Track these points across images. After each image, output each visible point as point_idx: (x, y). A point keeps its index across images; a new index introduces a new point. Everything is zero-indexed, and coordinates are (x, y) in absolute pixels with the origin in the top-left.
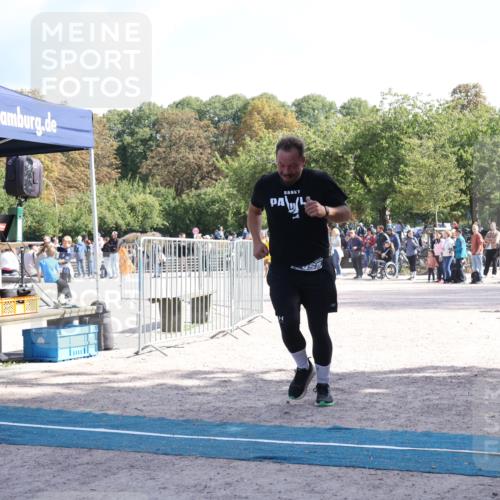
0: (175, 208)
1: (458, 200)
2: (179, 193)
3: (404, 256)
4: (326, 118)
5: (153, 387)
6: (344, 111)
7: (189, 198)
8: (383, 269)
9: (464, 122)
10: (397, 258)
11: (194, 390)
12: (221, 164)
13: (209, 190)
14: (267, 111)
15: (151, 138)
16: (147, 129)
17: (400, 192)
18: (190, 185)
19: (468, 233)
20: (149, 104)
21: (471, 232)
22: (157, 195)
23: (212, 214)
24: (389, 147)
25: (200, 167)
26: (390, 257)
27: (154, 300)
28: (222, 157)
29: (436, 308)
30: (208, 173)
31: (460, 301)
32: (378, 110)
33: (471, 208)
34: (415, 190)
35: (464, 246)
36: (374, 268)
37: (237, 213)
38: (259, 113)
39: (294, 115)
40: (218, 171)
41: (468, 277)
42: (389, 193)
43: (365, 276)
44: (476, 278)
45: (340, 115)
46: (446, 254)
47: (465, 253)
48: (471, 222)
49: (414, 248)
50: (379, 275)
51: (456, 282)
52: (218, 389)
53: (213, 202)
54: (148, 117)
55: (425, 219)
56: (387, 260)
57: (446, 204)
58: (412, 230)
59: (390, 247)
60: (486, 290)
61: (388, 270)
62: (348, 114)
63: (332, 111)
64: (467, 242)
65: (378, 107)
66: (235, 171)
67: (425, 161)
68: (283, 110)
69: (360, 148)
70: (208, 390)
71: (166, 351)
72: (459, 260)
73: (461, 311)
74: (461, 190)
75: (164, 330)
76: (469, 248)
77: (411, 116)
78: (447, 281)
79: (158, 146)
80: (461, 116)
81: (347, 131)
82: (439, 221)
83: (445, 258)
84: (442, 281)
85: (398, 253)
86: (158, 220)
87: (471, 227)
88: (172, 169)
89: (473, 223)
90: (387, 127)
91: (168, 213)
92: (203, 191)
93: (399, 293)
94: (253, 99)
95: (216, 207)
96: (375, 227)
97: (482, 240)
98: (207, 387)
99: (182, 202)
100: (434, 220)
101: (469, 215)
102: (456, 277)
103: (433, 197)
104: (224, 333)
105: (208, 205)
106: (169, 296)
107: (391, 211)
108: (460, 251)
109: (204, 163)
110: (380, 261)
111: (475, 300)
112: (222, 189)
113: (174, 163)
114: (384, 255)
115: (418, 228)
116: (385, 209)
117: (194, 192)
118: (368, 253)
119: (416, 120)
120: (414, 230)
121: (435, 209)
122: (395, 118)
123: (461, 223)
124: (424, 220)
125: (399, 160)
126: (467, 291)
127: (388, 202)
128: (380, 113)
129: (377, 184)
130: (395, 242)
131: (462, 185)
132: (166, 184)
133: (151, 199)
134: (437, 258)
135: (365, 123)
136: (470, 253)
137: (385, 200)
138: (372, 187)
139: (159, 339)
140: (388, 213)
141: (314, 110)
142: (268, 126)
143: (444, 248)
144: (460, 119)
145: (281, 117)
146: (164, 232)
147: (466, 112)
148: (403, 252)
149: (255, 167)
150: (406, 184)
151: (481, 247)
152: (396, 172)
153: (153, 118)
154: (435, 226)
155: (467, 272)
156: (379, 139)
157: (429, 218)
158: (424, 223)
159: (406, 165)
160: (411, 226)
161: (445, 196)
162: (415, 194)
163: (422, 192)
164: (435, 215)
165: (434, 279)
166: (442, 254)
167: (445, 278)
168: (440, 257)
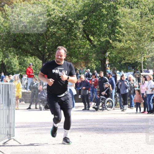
8: (104, 103)
10: (114, 95)
17: (116, 48)
24: (107, 14)
29: (141, 132)
34: (127, 46)
42: (108, 48)
43: (91, 108)
46: (149, 92)
49: (126, 88)
50: (101, 108)
57: (149, 56)
58: (125, 74)
59: (109, 87)
61: (108, 104)
67: (134, 23)
69: (87, 15)
81: (77, 2)
82: (144, 68)
83: (148, 95)
84: (146, 112)
93: (115, 121)
96: (98, 72)
100: (141, 67)
107: (109, 61)
114: (104, 93)
116: (105, 59)
118: (93, 92)
124: (133, 67)
125: (115, 24)
127: (108, 54)
129: (99, 41)
137: (105, 52)
138: (96, 43)
140: (107, 62)
150: (120, 41)
152: (113, 32)
154: (141, 72)
156: (101, 8)
157: (137, 66)
158: (133, 70)
159: (120, 27)
160: (124, 72)
161: (148, 49)
162: (126, 49)
163: (131, 47)
164: (141, 64)
165: (140, 111)
166: (146, 92)
167: (149, 110)
168: (144, 94)
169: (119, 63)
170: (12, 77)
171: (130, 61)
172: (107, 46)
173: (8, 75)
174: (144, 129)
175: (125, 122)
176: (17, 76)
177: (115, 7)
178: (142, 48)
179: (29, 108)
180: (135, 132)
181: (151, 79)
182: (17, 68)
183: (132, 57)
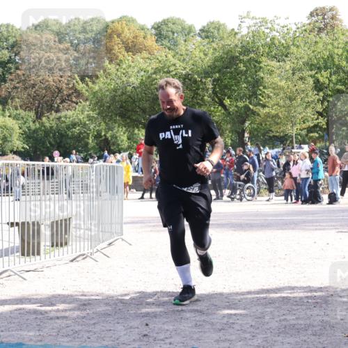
0: (35, 131)
1: (316, 122)
2: (39, 116)
3: (263, 178)
4: (185, 41)
5: (11, 312)
6: (203, 34)
7: (49, 121)
8: (242, 190)
9: (320, 45)
10: (256, 179)
11: (52, 315)
12: (81, 86)
13: (70, 113)
14: (127, 34)
15: (10, 61)
16: (6, 52)
17: (258, 115)
18: (50, 108)
19: (325, 155)
20: (8, 26)
21: (328, 154)
22: (16, 118)
23: (73, 137)
24: (247, 71)
25: (60, 90)
26: (249, 179)
27: (12, 225)
28: (82, 79)
29: (293, 229)
30: (69, 96)
31: (317, 221)
32: (236, 34)
33: (327, 130)
34: (273, 112)
35: (321, 167)
36: (234, 190)
37: (98, 136)
38: (119, 35)
39: (154, 38)
40: (79, 94)
41: (325, 198)
42: (248, 116)
43: (225, 198)
44: (333, 199)
45: (199, 39)
46: (304, 175)
47: (322, 174)
48: (328, 144)
49: (273, 169)
50: (238, 197)
51: (313, 203)
52: (77, 313)
53: (74, 125)
54: (7, 40)
55: (283, 141)
56: (246, 182)
57: (304, 126)
59: (249, 169)
60: (343, 211)
61: (247, 192)
62: (207, 37)
63: (192, 34)
64: (323, 163)
65: (236, 30)
66: (95, 94)
67: (283, 83)
68: (142, 33)
69: (219, 71)
70: (67, 314)
71: (25, 275)
72: (316, 181)
73: (318, 232)
74: (317, 112)
75: (23, 254)
76: (326, 169)
77: (268, 40)
78: (305, 202)
79: (17, 68)
80: (318, 39)
81: (205, 55)
82: (296, 143)
83: (302, 179)
84: (300, 202)
85: (256, 175)
86: (18, 144)
87: (327, 149)
88: (32, 92)
89: (330, 144)
90: (246, 50)
91: (28, 136)
92: (63, 114)
93: (257, 214)
94: (113, 22)
95: (77, 130)
96: (235, 149)
97: (339, 162)
98: (66, 310)
99: (42, 124)
100: (292, 142)
101: (326, 137)
102: (314, 198)
103: (290, 119)
104: (84, 256)
105: (68, 128)
106: (28, 220)
107: (250, 133)
108: (318, 173)
109: (64, 86)
110: (239, 183)
111: (332, 220)
112: (82, 112)
113: (33, 86)
114: (243, 177)
115: (276, 150)
116: (243, 131)
117: (54, 115)
118: (227, 175)
119: (273, 43)
120: (273, 152)
121: (293, 131)
122: (253, 42)
123: (318, 145)
125: (257, 84)
126: (323, 212)
127: (247, 124)
128: (238, 36)
129: (236, 106)
130: (253, 163)
131: (319, 108)
132: (26, 107)
133: (11, 122)
134: (295, 179)
135: (223, 46)
136: (327, 174)
137: (244, 122)
138: (231, 109)
139: (18, 263)
140: (246, 135)
141: (173, 33)
142: (128, 49)
143: (301, 169)
144: (316, 42)
145: (141, 39)
146: (24, 155)
147: (323, 35)
148: (261, 174)
149: (115, 90)
150: (264, 106)
151: (338, 169)
152: (254, 94)
153: (11, 41)
154: (293, 148)
155: (324, 193)
156: (238, 62)
157: (287, 140)
158: (282, 145)
159: (265, 87)
160: (270, 148)
161: (302, 118)
162: (273, 117)
163: (280, 114)
164: (292, 137)
165: (292, 200)
166: (300, 175)
167: (303, 199)
168: (298, 178)
169: (263, 137)
170: (119, 156)
171: (278, 134)
172: (246, 114)
173: (114, 153)
174: (296, 224)
175: (272, 215)
176: (125, 154)
177: (256, 61)
178: (293, 116)
179: (142, 198)
180: (286, 229)
181: (306, 157)
182: (125, 144)
183: (280, 128)
